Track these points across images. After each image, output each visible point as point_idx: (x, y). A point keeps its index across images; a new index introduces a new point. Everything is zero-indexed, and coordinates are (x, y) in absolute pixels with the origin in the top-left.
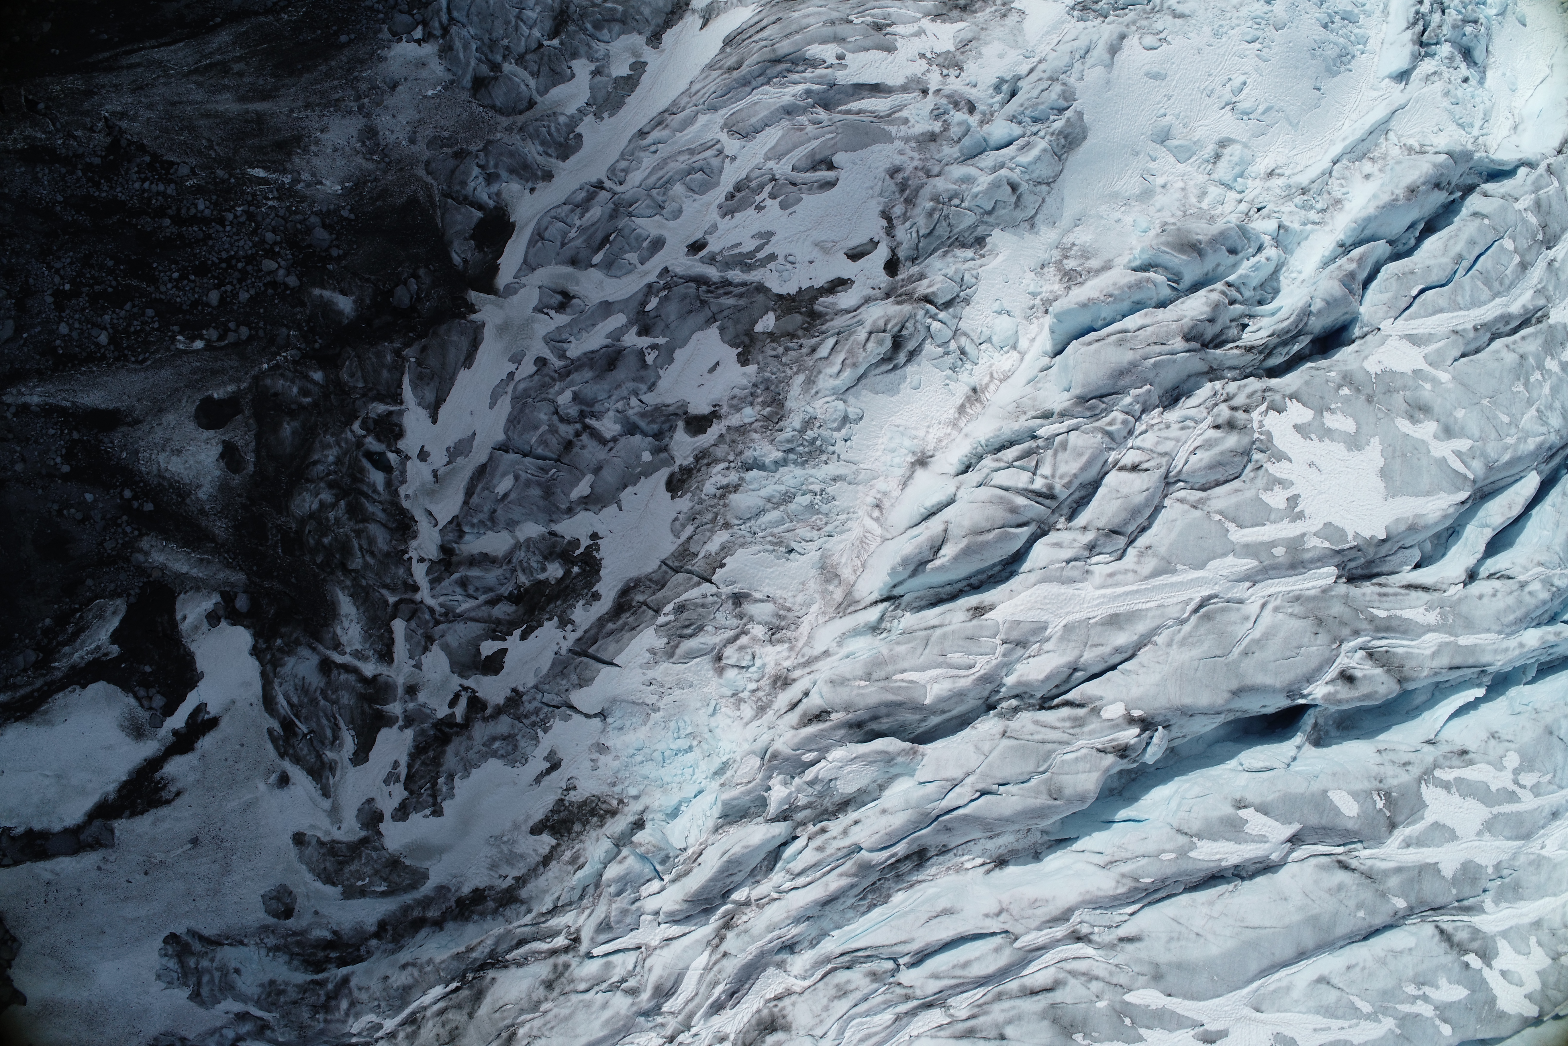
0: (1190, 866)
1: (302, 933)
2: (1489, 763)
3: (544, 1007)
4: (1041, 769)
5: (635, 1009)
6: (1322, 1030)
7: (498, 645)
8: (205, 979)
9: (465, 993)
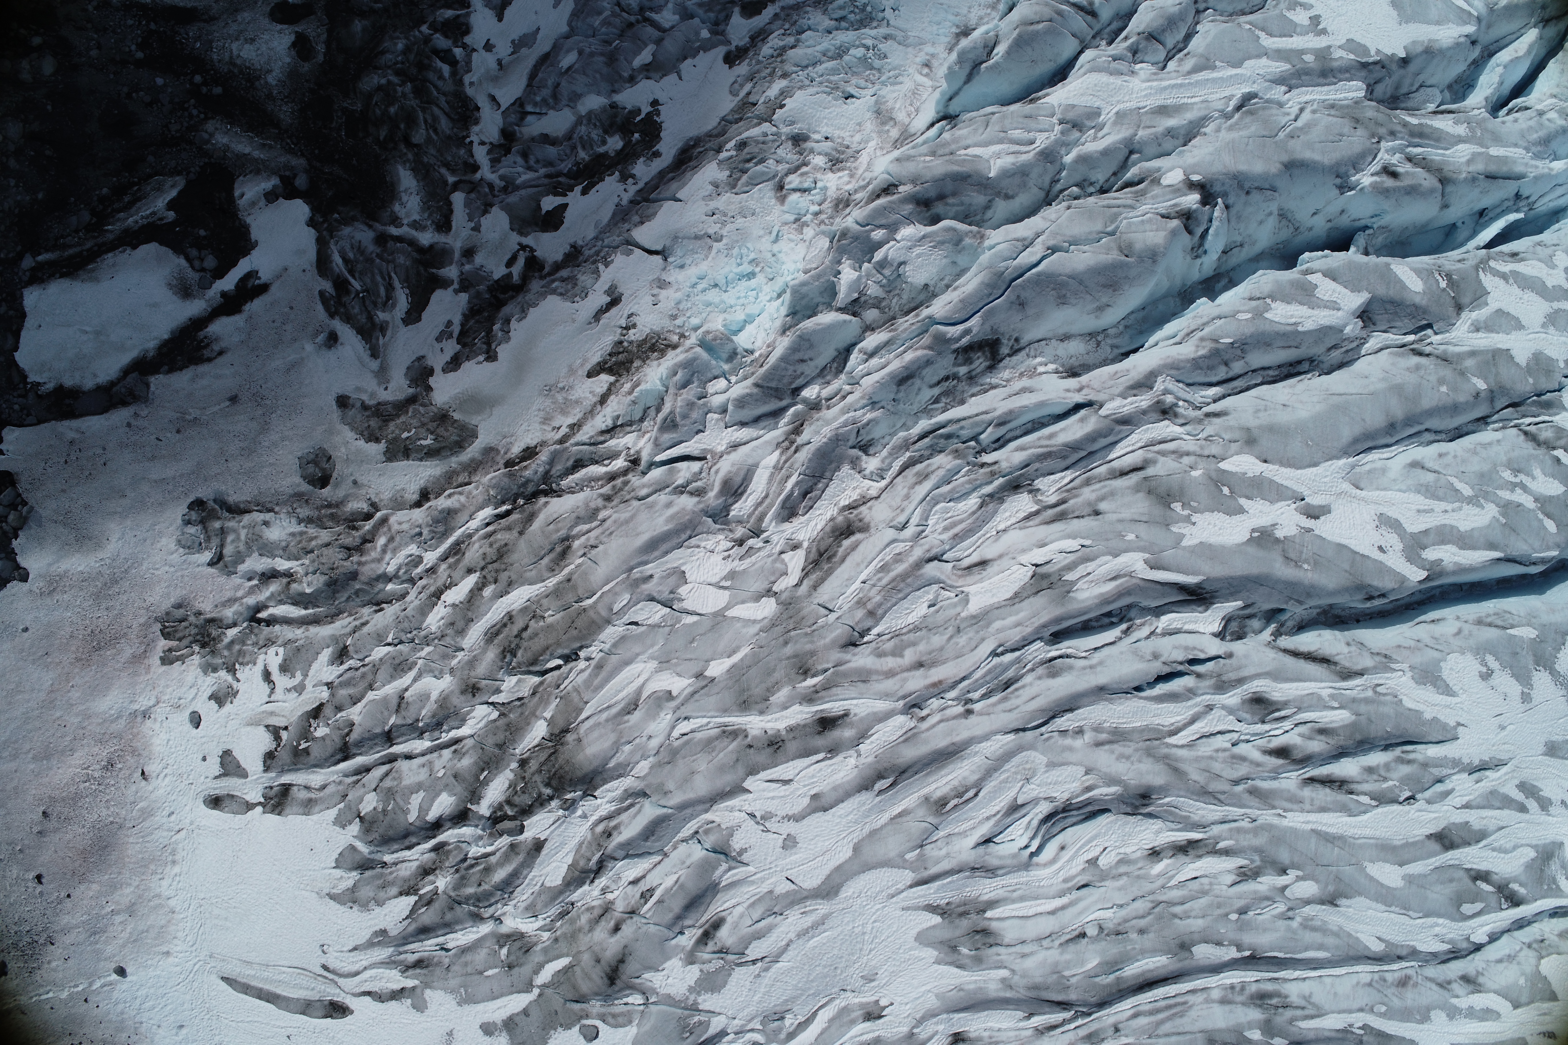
0: (1267, 328)
1: (338, 505)
2: (1540, 260)
3: (602, 515)
4: (1109, 229)
5: (701, 506)
6: (1426, 511)
7: (559, 200)
8: (230, 538)
9: (515, 517)
